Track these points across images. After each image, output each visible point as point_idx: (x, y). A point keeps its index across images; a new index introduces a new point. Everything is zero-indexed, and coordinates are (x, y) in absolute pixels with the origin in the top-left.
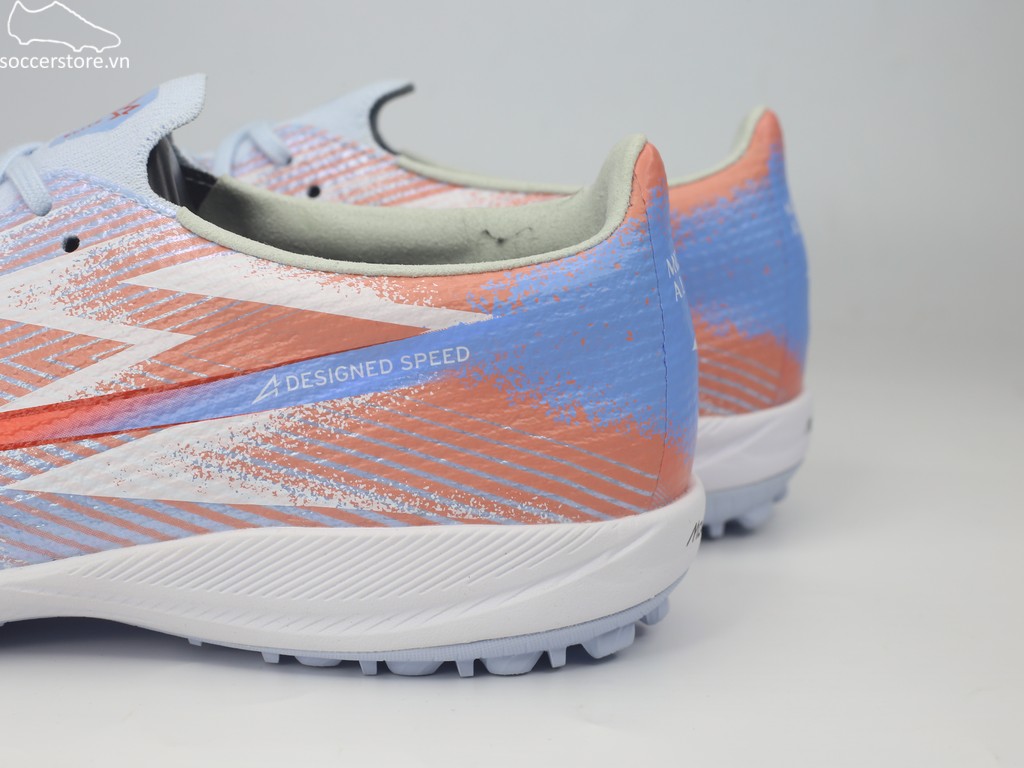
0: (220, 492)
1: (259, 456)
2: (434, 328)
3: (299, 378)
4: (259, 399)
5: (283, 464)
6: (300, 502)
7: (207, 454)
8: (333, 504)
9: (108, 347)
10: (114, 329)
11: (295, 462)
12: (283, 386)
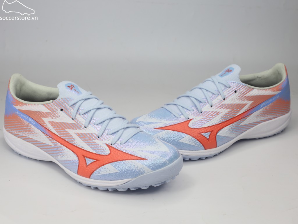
0: (259, 119)
1: (262, 114)
2: (277, 94)
3: (264, 104)
4: (261, 107)
5: (264, 114)
6: (266, 118)
7: (258, 115)
8: (268, 118)
9: (245, 105)
10: (245, 102)
11: (265, 114)
12: (263, 105)
